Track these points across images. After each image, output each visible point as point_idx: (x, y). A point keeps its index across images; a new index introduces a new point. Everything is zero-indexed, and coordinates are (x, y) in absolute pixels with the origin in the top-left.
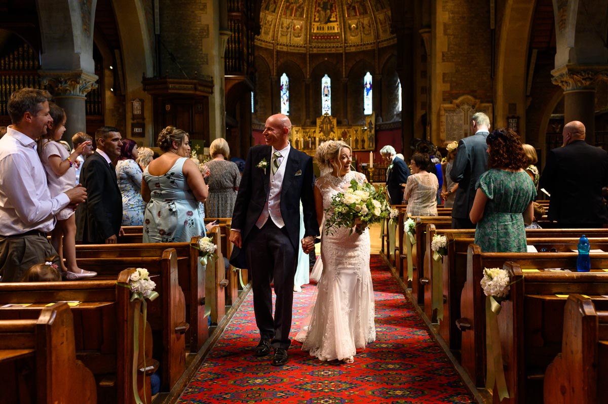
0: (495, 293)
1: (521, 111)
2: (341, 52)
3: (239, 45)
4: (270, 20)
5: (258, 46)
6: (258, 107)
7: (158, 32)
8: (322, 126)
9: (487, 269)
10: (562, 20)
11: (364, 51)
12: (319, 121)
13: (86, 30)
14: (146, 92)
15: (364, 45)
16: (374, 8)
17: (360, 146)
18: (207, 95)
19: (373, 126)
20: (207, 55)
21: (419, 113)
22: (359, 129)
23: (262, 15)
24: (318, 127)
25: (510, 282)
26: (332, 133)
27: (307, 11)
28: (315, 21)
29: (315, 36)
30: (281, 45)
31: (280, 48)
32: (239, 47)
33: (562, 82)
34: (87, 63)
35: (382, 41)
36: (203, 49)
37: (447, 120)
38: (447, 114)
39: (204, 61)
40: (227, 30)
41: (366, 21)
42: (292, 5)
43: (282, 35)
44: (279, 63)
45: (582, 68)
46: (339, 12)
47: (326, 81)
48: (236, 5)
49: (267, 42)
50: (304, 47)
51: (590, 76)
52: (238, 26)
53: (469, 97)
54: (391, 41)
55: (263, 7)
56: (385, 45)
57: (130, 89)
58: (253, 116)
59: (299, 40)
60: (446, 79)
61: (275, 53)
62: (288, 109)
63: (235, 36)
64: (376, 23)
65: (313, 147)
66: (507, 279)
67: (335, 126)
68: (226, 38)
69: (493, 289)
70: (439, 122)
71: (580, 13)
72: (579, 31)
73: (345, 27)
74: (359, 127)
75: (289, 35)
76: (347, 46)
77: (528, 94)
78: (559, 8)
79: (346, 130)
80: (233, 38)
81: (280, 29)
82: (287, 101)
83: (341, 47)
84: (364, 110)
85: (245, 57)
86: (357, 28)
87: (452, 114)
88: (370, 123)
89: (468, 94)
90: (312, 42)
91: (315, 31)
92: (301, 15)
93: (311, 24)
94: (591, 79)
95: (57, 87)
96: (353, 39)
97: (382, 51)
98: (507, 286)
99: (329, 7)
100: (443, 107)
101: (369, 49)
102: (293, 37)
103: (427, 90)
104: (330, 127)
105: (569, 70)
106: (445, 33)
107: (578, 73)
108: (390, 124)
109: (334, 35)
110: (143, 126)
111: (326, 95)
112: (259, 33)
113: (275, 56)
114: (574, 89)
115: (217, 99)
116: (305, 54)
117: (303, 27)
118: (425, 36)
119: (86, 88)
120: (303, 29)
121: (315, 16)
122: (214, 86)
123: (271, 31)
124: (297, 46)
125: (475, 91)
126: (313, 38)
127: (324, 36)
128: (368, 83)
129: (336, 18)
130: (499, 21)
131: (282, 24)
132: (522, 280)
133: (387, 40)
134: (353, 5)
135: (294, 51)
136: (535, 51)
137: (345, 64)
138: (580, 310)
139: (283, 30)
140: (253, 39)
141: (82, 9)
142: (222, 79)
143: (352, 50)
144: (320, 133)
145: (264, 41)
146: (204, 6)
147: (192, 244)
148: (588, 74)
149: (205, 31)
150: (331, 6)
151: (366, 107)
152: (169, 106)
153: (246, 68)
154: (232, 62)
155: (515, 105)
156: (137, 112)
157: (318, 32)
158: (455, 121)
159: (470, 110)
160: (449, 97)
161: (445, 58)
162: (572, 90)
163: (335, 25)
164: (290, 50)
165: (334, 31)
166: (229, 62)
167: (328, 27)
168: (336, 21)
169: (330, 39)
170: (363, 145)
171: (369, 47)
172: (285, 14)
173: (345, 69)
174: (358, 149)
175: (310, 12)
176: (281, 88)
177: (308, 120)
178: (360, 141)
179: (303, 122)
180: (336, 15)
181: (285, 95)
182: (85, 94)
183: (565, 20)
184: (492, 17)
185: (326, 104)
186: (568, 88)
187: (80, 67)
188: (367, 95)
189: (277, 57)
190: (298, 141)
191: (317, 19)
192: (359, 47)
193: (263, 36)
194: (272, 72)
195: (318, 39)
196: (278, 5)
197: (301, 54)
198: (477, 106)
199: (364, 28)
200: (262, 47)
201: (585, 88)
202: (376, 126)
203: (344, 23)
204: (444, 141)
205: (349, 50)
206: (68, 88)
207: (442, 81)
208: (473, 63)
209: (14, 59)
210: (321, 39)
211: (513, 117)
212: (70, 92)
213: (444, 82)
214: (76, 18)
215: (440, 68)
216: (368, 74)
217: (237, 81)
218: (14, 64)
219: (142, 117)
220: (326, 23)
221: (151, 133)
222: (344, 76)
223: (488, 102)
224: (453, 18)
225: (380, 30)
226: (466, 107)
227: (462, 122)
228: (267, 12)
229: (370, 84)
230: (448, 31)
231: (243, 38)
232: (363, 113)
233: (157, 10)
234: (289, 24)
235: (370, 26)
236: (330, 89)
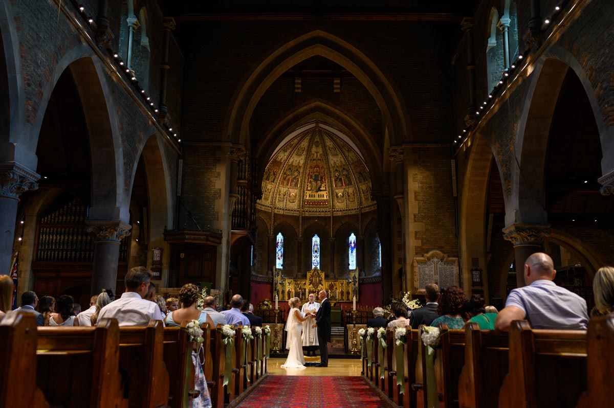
0: (430, 342)
1: (482, 264)
2: (329, 215)
3: (244, 206)
4: (270, 188)
5: (258, 209)
6: (256, 261)
7: (179, 195)
8: (311, 278)
9: (425, 327)
10: (508, 189)
11: (349, 215)
12: (309, 275)
13: (126, 190)
14: (166, 242)
15: (349, 210)
16: (357, 180)
17: (345, 298)
18: (216, 245)
19: (357, 280)
20: (218, 213)
21: (396, 267)
22: (344, 283)
23: (263, 184)
24: (308, 279)
25: (440, 334)
26: (320, 285)
27: (301, 182)
28: (307, 190)
29: (307, 202)
30: (278, 208)
31: (277, 211)
32: (244, 208)
33: (512, 238)
34: (124, 214)
35: (364, 207)
36: (215, 208)
37: (419, 270)
38: (419, 266)
39: (215, 218)
40: (236, 193)
41: (351, 190)
42: (289, 177)
43: (279, 201)
44: (276, 224)
45: (527, 227)
46: (328, 182)
47: (316, 240)
48: (243, 174)
49: (266, 206)
50: (298, 211)
51: (534, 233)
52: (244, 191)
53: (438, 252)
54: (373, 207)
55: (264, 177)
56: (367, 211)
57: (153, 239)
58: (252, 268)
59: (294, 206)
60: (418, 236)
61: (273, 215)
62: (282, 263)
63: (241, 199)
64: (360, 193)
65: (304, 298)
66: (439, 332)
67: (323, 279)
68: (234, 199)
69: (429, 339)
70: (413, 272)
71: (521, 183)
72: (522, 198)
73: (333, 195)
74: (344, 281)
75: (285, 201)
76: (335, 211)
77: (488, 251)
78: (505, 180)
79: (333, 283)
80: (239, 200)
81: (278, 196)
82: (281, 257)
83: (329, 211)
84: (349, 265)
85: (249, 217)
86: (343, 196)
87: (424, 266)
88: (355, 277)
89: (437, 249)
90: (305, 207)
91: (307, 198)
92: (296, 185)
93: (304, 192)
94: (535, 236)
95: (99, 233)
96: (340, 205)
97: (364, 215)
98: (439, 337)
99: (320, 179)
100: (415, 259)
101: (353, 213)
102: (288, 203)
103: (402, 247)
104: (319, 280)
105: (516, 228)
106: (416, 199)
107: (524, 230)
108: (372, 278)
109: (323, 201)
110: (160, 270)
111: (316, 251)
112: (260, 198)
113: (273, 218)
114: (522, 244)
115: (224, 249)
116: (299, 217)
117: (298, 194)
118: (399, 201)
119: (122, 235)
120: (297, 197)
121: (307, 185)
122: (222, 237)
123: (270, 197)
124: (292, 210)
125: (443, 247)
126: (304, 203)
127: (315, 202)
128: (353, 242)
129: (326, 188)
130: (460, 190)
131: (280, 192)
132: (447, 333)
133: (369, 206)
134: (340, 177)
135: (289, 214)
136: (491, 216)
137: (333, 225)
138: (471, 327)
139: (280, 196)
140: (255, 203)
141: (125, 173)
142: (229, 233)
143: (338, 215)
144: (309, 285)
145: (264, 205)
146: (218, 174)
147: (218, 329)
148: (532, 231)
149: (217, 195)
150: (322, 178)
151: (350, 262)
152: (183, 254)
153: (248, 225)
154: (237, 220)
155: (477, 259)
156: (157, 258)
157: (310, 198)
158: (427, 272)
159: (439, 263)
160: (420, 251)
161: (416, 219)
162: (520, 244)
163: (324, 193)
164: (286, 213)
165: (323, 198)
166: (235, 219)
167: (319, 195)
168: (326, 190)
169: (320, 204)
170: (348, 297)
171: (354, 212)
172: (283, 183)
173: (333, 230)
174: (344, 300)
175: (303, 183)
176: (276, 245)
177: (299, 273)
178: (345, 293)
179: (295, 276)
180: (325, 185)
181: (279, 252)
182: (120, 240)
183: (510, 189)
184: (454, 187)
185: (316, 260)
186: (517, 243)
187: (119, 218)
188: (352, 252)
189: (274, 219)
190: (290, 291)
191: (309, 188)
192: (345, 212)
193: (263, 201)
194: (269, 231)
195: (310, 204)
196: (277, 176)
197: (295, 216)
198: (445, 260)
199: (349, 196)
200: (262, 210)
201: (531, 243)
202: (359, 279)
203: (332, 191)
204: (418, 289)
205: (336, 214)
206: (107, 234)
207: (414, 238)
208: (440, 223)
209: (59, 214)
210: (312, 204)
211: (476, 270)
212: (109, 237)
213: (416, 239)
214: (120, 180)
215: (412, 227)
216: (353, 234)
217: (240, 236)
218: (58, 219)
219: (160, 262)
220: (317, 192)
221: (166, 276)
222: (331, 236)
223: (454, 256)
224: (422, 187)
225: (363, 198)
226: (435, 260)
227: (433, 273)
228: (267, 182)
229: (354, 243)
230: (418, 197)
231: (247, 201)
232: (348, 268)
233: (180, 177)
234: (285, 192)
235: (354, 195)
236: (319, 247)
